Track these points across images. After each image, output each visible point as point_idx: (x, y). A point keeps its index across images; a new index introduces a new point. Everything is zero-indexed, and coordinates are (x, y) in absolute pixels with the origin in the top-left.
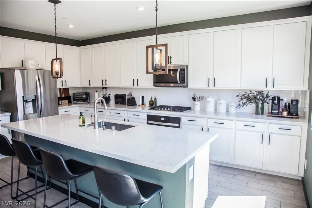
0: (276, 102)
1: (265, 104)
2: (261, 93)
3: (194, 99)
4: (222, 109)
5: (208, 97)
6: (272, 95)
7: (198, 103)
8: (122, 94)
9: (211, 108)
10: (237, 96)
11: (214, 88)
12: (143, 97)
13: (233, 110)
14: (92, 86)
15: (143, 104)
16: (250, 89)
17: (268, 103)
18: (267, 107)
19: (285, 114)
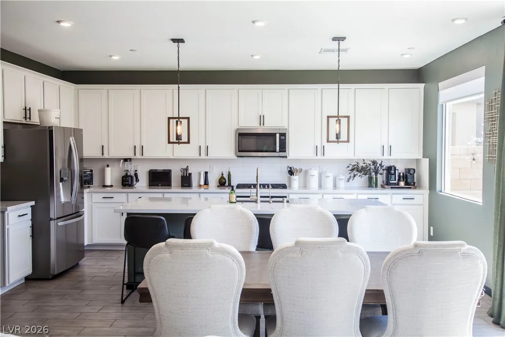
0: (393, 172)
1: (379, 175)
2: (374, 163)
3: (291, 172)
4: (329, 183)
5: (311, 169)
6: (386, 164)
7: (296, 178)
8: (164, 170)
9: (314, 183)
10: (348, 167)
11: (323, 158)
12: (206, 173)
13: (342, 184)
14: (106, 156)
15: (206, 183)
16: (364, 158)
17: (381, 174)
18: (381, 179)
19: (402, 184)
